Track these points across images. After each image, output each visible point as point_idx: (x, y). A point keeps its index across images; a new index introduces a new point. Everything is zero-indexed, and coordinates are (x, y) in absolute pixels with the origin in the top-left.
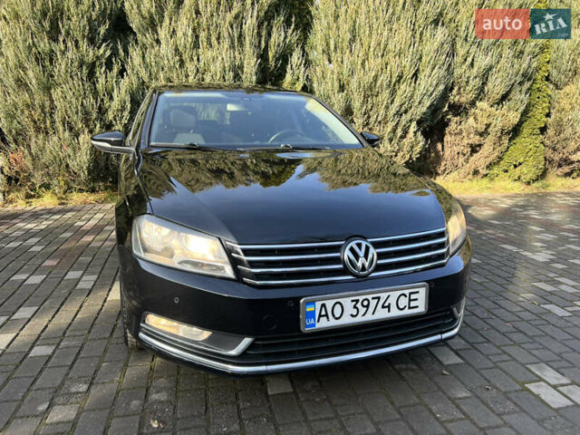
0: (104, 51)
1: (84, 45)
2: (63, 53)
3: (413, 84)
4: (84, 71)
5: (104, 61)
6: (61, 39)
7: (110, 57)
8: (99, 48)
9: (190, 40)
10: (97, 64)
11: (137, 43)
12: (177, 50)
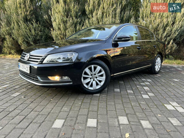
0: (79, 20)
1: (74, 18)
2: (69, 21)
3: (172, 27)
4: (74, 25)
5: (79, 22)
6: (69, 17)
8: (78, 19)
9: (101, 16)
10: (77, 23)
11: (87, 17)
12: (97, 19)
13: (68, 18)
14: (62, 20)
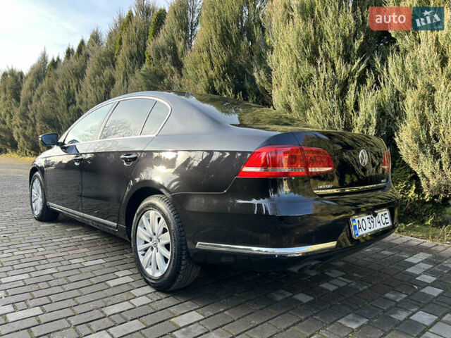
0: (358, 65)
2: (318, 75)
4: (336, 90)
5: (356, 76)
6: (319, 62)
7: (364, 71)
8: (353, 64)
10: (350, 80)
11: (398, 50)
13: (315, 64)
14: (296, 76)
